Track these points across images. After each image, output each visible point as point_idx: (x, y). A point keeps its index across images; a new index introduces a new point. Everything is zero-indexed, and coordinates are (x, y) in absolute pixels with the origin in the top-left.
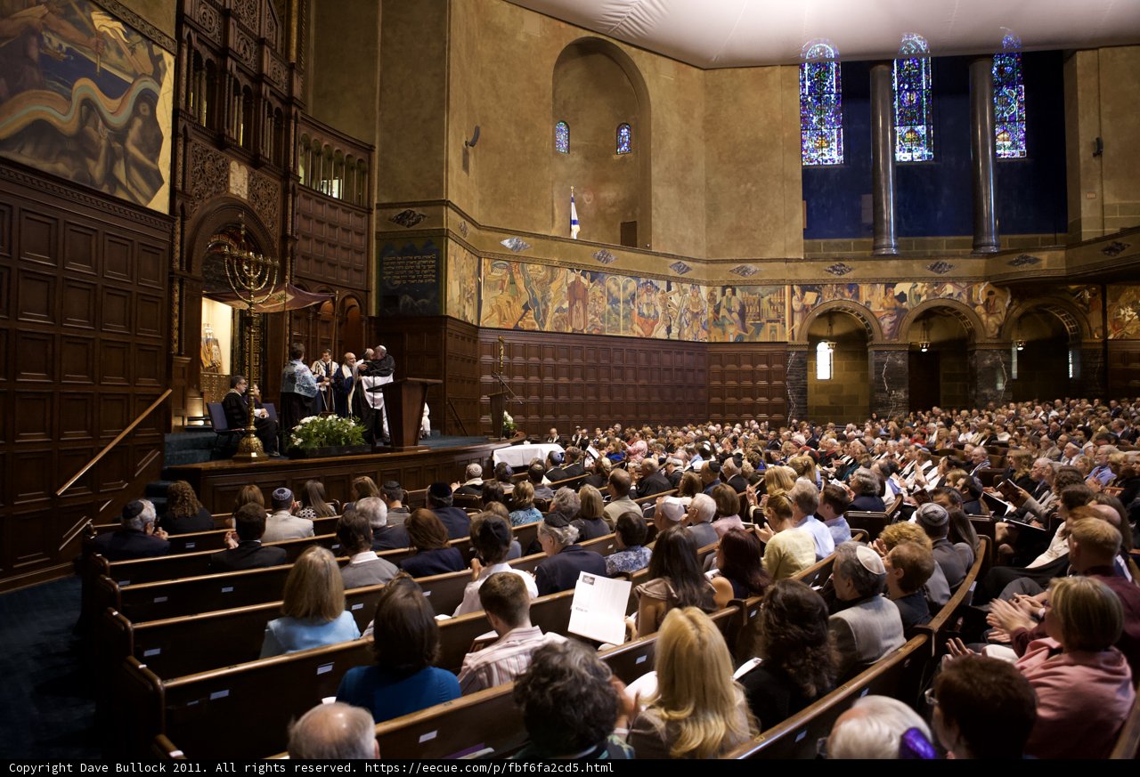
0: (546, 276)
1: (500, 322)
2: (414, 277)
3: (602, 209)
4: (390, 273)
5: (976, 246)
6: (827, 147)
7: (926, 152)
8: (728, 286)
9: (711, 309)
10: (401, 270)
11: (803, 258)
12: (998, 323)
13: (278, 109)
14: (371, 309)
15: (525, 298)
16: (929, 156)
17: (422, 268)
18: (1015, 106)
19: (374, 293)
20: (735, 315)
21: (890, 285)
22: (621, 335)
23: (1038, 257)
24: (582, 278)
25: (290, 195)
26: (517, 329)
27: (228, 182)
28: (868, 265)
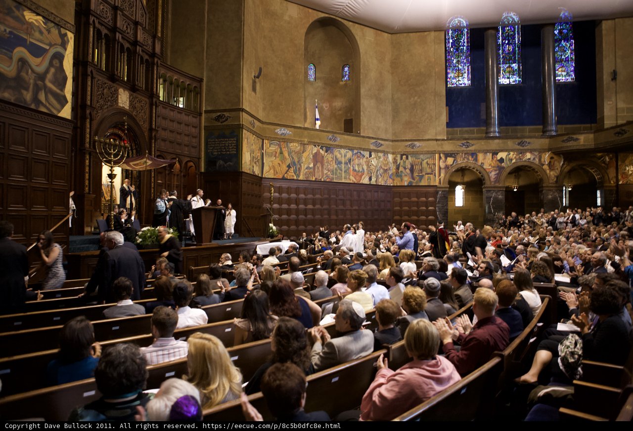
0: (300, 148)
1: (275, 175)
2: (224, 150)
3: (334, 112)
4: (211, 148)
5: (544, 132)
6: (461, 76)
7: (518, 79)
8: (404, 155)
9: (395, 167)
10: (218, 146)
11: (446, 138)
12: (556, 175)
13: (147, 60)
14: (201, 168)
15: (288, 162)
16: (519, 81)
17: (229, 146)
18: (569, 52)
19: (203, 159)
20: (408, 171)
21: (495, 153)
22: (343, 181)
23: (579, 138)
24: (321, 150)
25: (154, 107)
26: (284, 179)
27: (117, 100)
28: (483, 142)
